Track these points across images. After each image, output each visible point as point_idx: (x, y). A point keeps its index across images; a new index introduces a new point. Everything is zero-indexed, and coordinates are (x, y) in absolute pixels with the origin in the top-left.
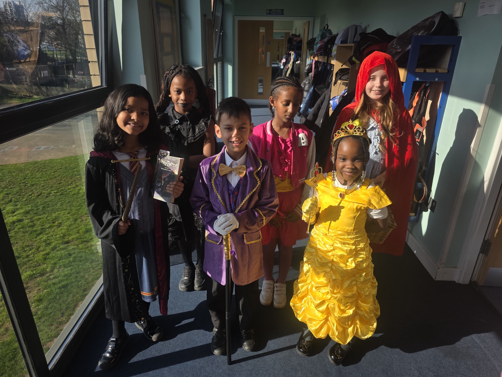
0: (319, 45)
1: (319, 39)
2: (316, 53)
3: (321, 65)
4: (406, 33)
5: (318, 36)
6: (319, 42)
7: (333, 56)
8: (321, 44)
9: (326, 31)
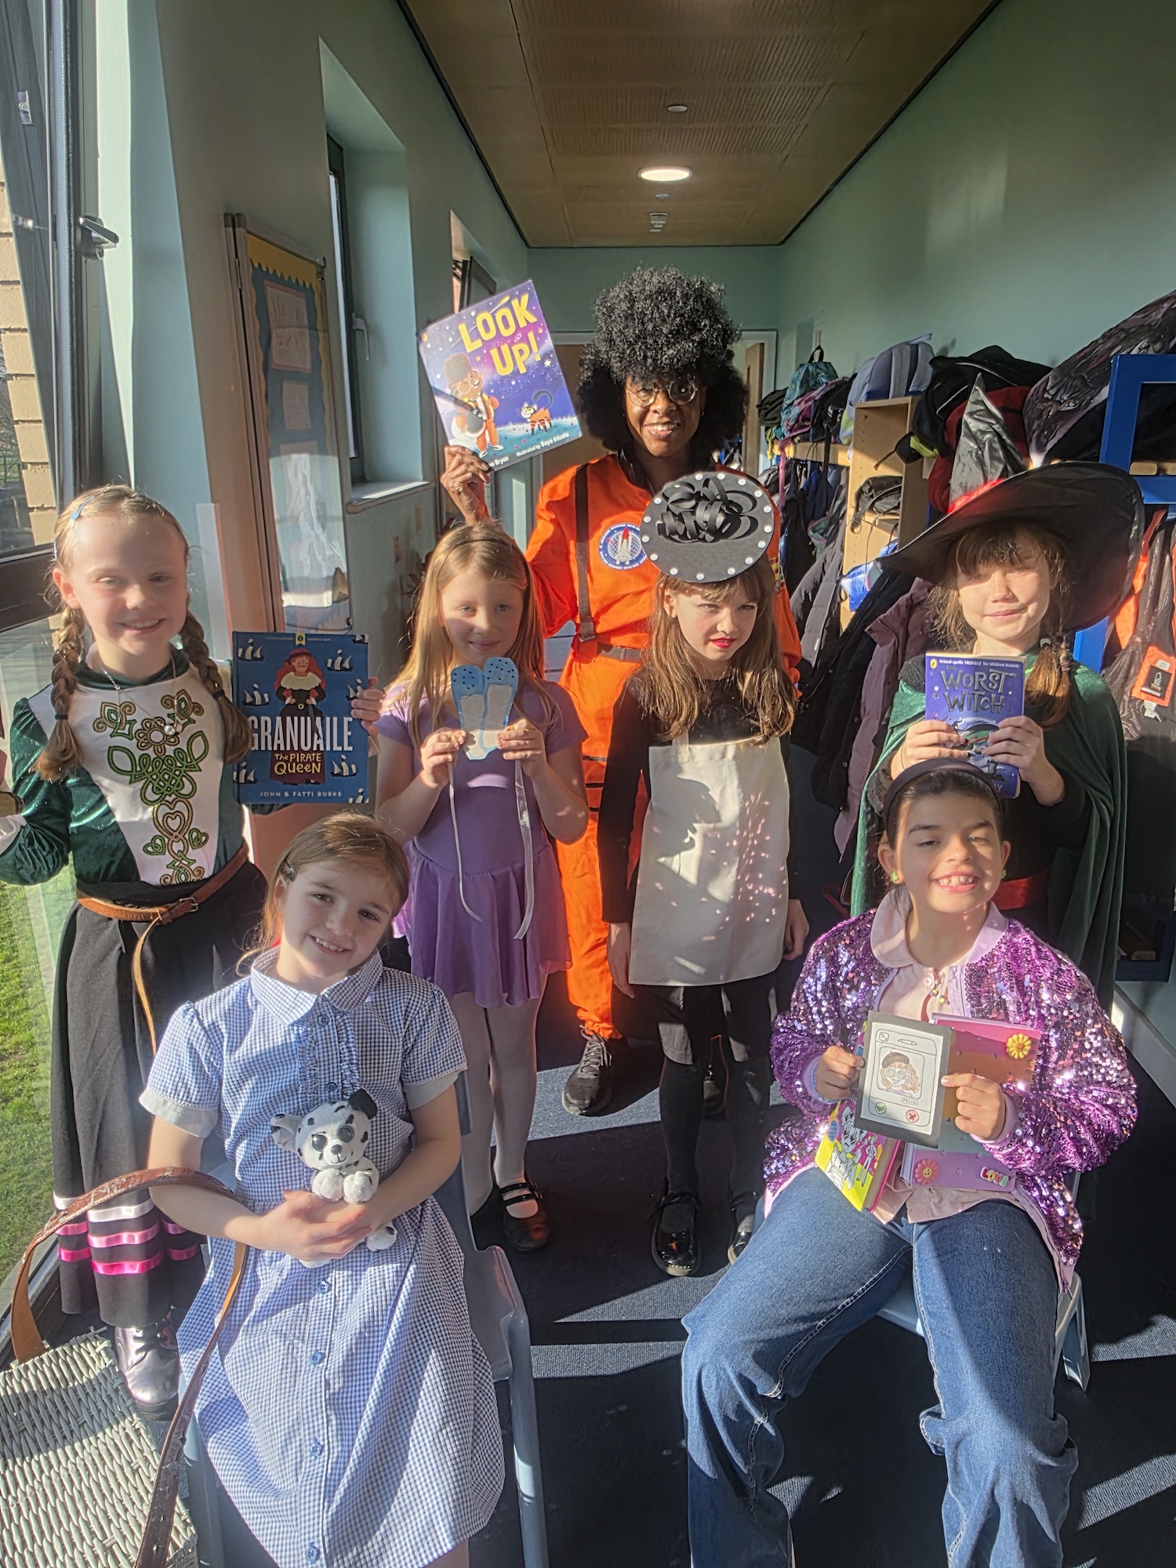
0: (796, 411)
1: (798, 392)
2: (787, 435)
3: (806, 472)
4: (1086, 355)
5: (794, 382)
6: (796, 402)
7: (845, 442)
8: (803, 406)
9: (816, 366)
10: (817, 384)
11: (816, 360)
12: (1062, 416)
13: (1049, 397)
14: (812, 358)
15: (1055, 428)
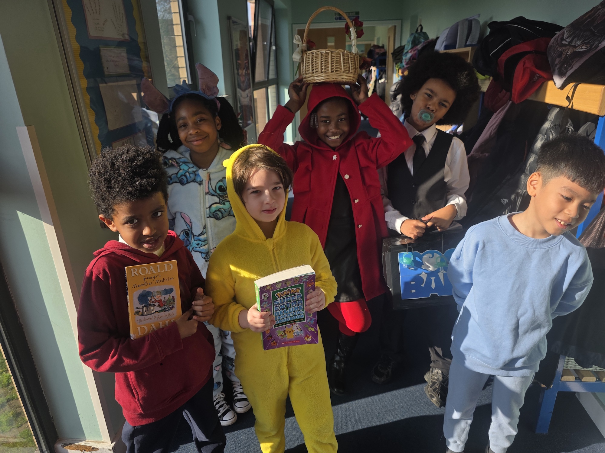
0: (409, 55)
1: (410, 47)
8: (413, 53)
9: (419, 34)
10: (419, 43)
11: (419, 31)
12: (577, 55)
13: (567, 43)
14: (417, 30)
15: (573, 62)
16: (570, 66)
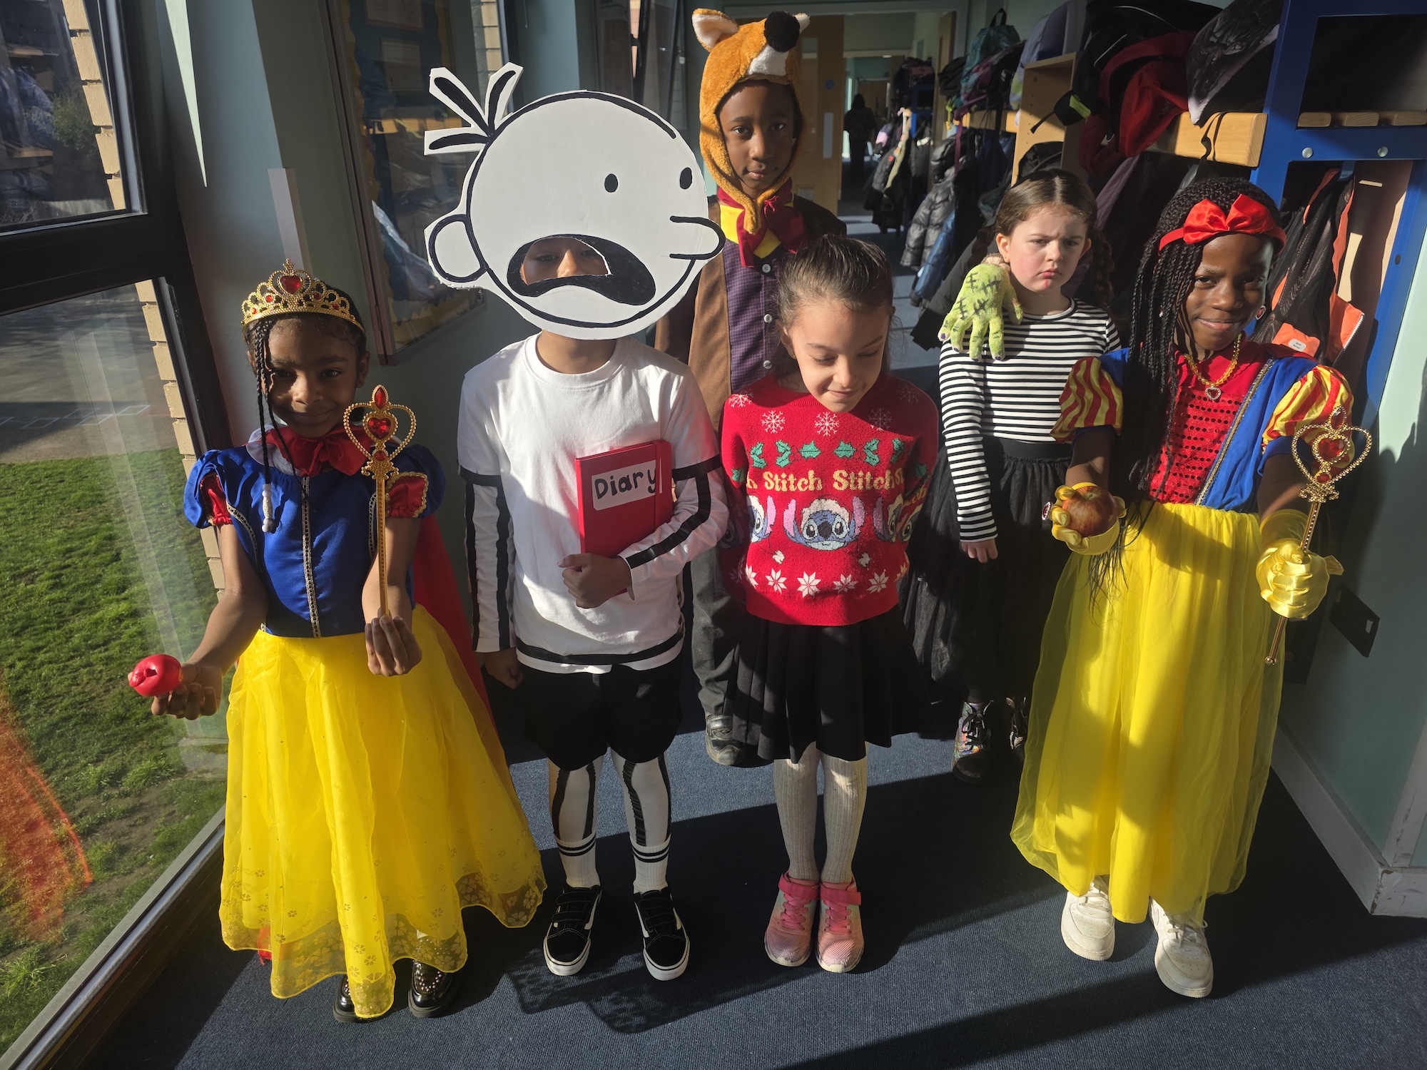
0: (974, 77)
1: (977, 59)
2: (966, 103)
3: (980, 140)
5: (975, 48)
6: (975, 69)
7: (1014, 105)
9: (998, 30)
10: (998, 49)
11: (998, 22)
12: (1227, 61)
13: (1215, 40)
14: (994, 21)
15: (1218, 75)
16: (1214, 82)
